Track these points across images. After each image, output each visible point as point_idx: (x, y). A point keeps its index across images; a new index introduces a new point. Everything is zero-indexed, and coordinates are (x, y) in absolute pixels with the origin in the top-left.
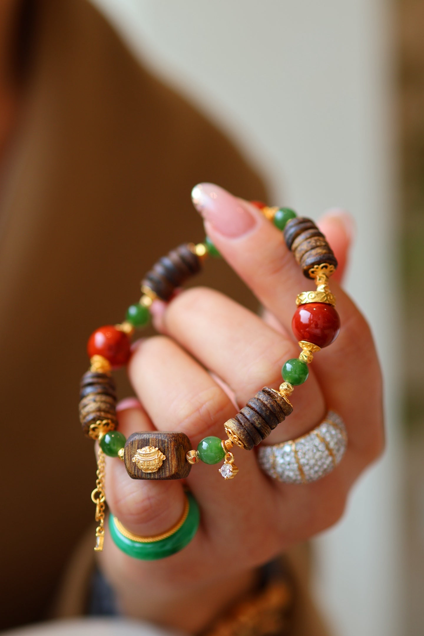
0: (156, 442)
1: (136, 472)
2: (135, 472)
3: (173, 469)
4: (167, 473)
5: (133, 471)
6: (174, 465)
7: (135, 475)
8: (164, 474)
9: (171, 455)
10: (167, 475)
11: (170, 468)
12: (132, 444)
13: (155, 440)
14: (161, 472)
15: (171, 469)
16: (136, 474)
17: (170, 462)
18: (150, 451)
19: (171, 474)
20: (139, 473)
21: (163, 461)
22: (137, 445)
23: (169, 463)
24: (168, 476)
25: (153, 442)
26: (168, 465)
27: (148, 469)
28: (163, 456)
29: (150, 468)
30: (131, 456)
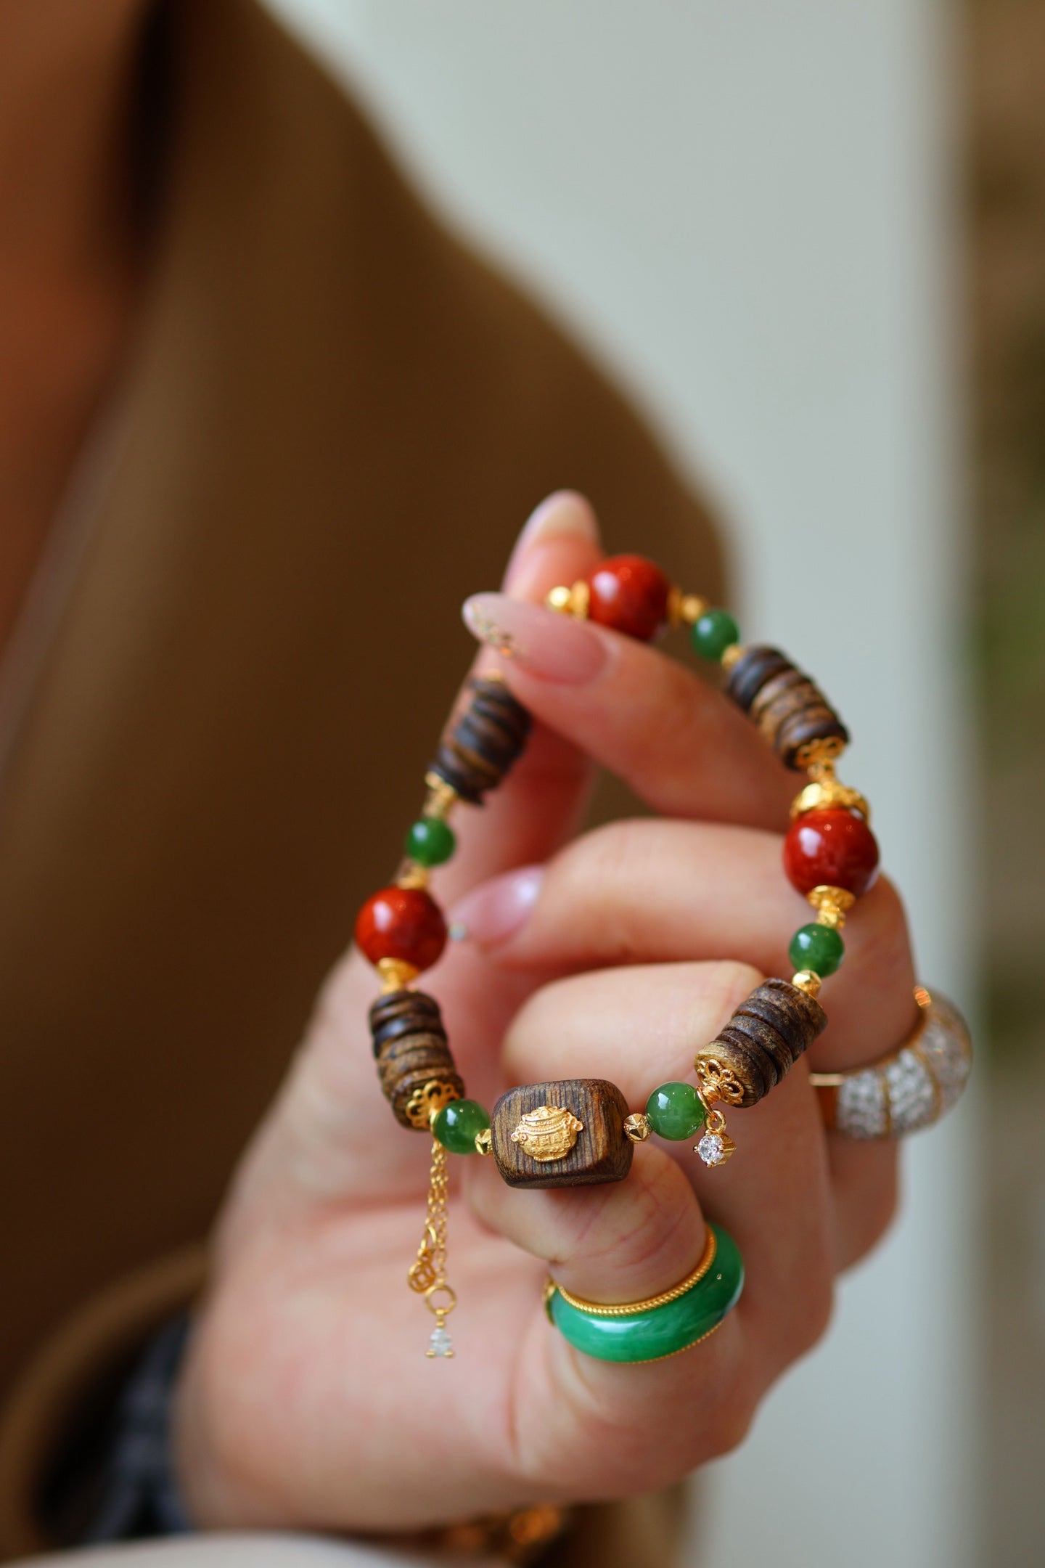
0: (560, 1097)
1: (520, 1163)
2: (518, 1164)
3: (600, 1150)
4: (587, 1158)
5: (514, 1163)
6: (601, 1141)
7: (519, 1171)
8: (580, 1161)
9: (594, 1119)
10: (588, 1164)
11: (594, 1147)
12: (510, 1107)
13: (558, 1092)
14: (574, 1159)
15: (594, 1150)
16: (521, 1168)
17: (592, 1135)
18: (549, 1115)
19: (596, 1159)
20: (527, 1166)
21: (578, 1133)
22: (519, 1107)
23: (590, 1137)
24: (590, 1166)
25: (553, 1097)
26: (588, 1143)
27: (544, 1154)
28: (576, 1122)
29: (551, 1150)
30: (508, 1131)
